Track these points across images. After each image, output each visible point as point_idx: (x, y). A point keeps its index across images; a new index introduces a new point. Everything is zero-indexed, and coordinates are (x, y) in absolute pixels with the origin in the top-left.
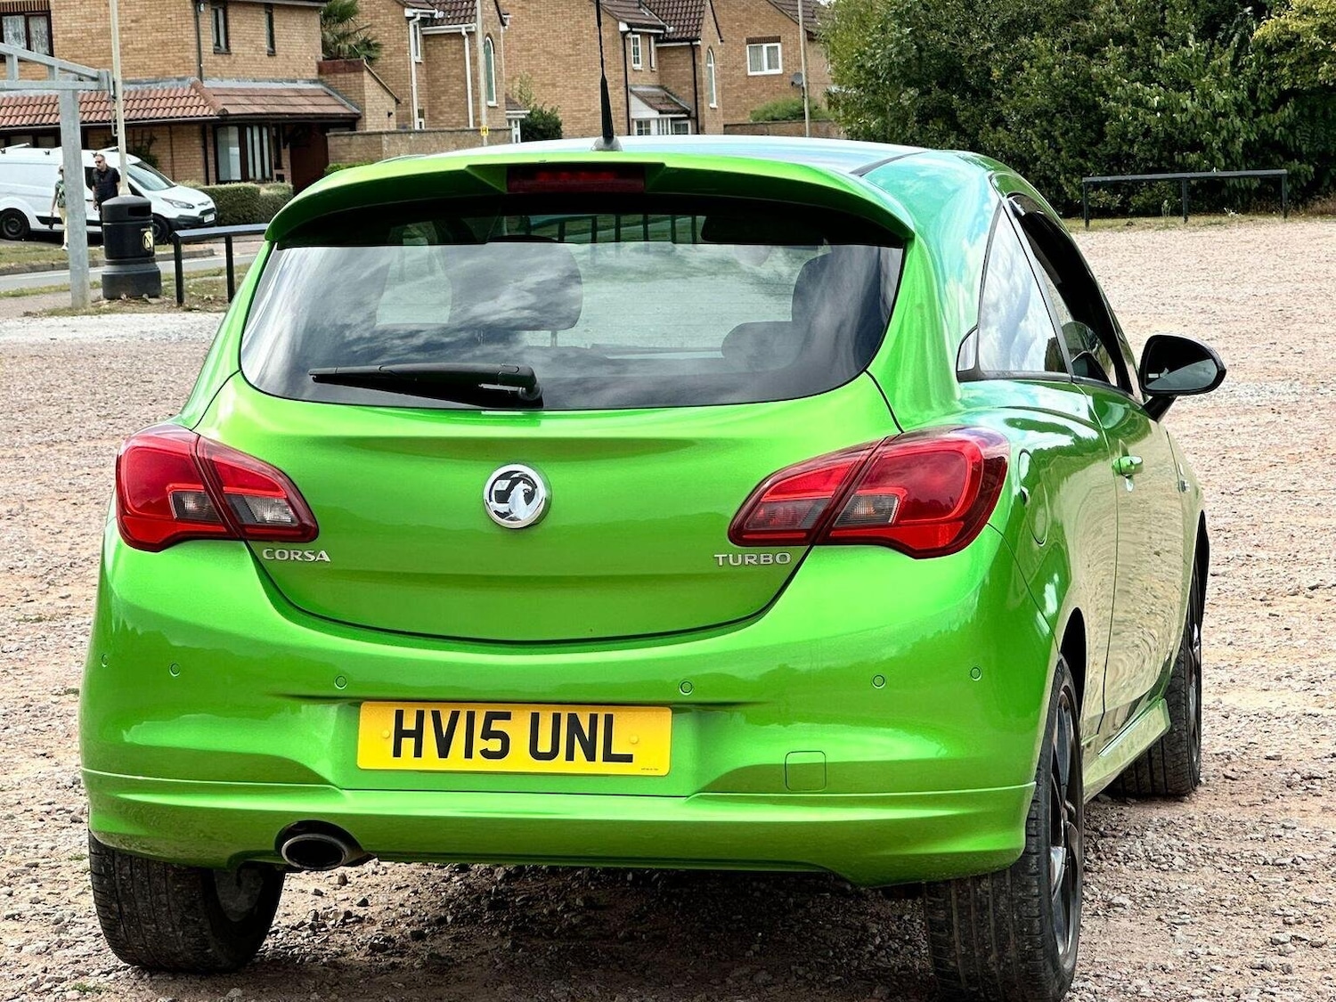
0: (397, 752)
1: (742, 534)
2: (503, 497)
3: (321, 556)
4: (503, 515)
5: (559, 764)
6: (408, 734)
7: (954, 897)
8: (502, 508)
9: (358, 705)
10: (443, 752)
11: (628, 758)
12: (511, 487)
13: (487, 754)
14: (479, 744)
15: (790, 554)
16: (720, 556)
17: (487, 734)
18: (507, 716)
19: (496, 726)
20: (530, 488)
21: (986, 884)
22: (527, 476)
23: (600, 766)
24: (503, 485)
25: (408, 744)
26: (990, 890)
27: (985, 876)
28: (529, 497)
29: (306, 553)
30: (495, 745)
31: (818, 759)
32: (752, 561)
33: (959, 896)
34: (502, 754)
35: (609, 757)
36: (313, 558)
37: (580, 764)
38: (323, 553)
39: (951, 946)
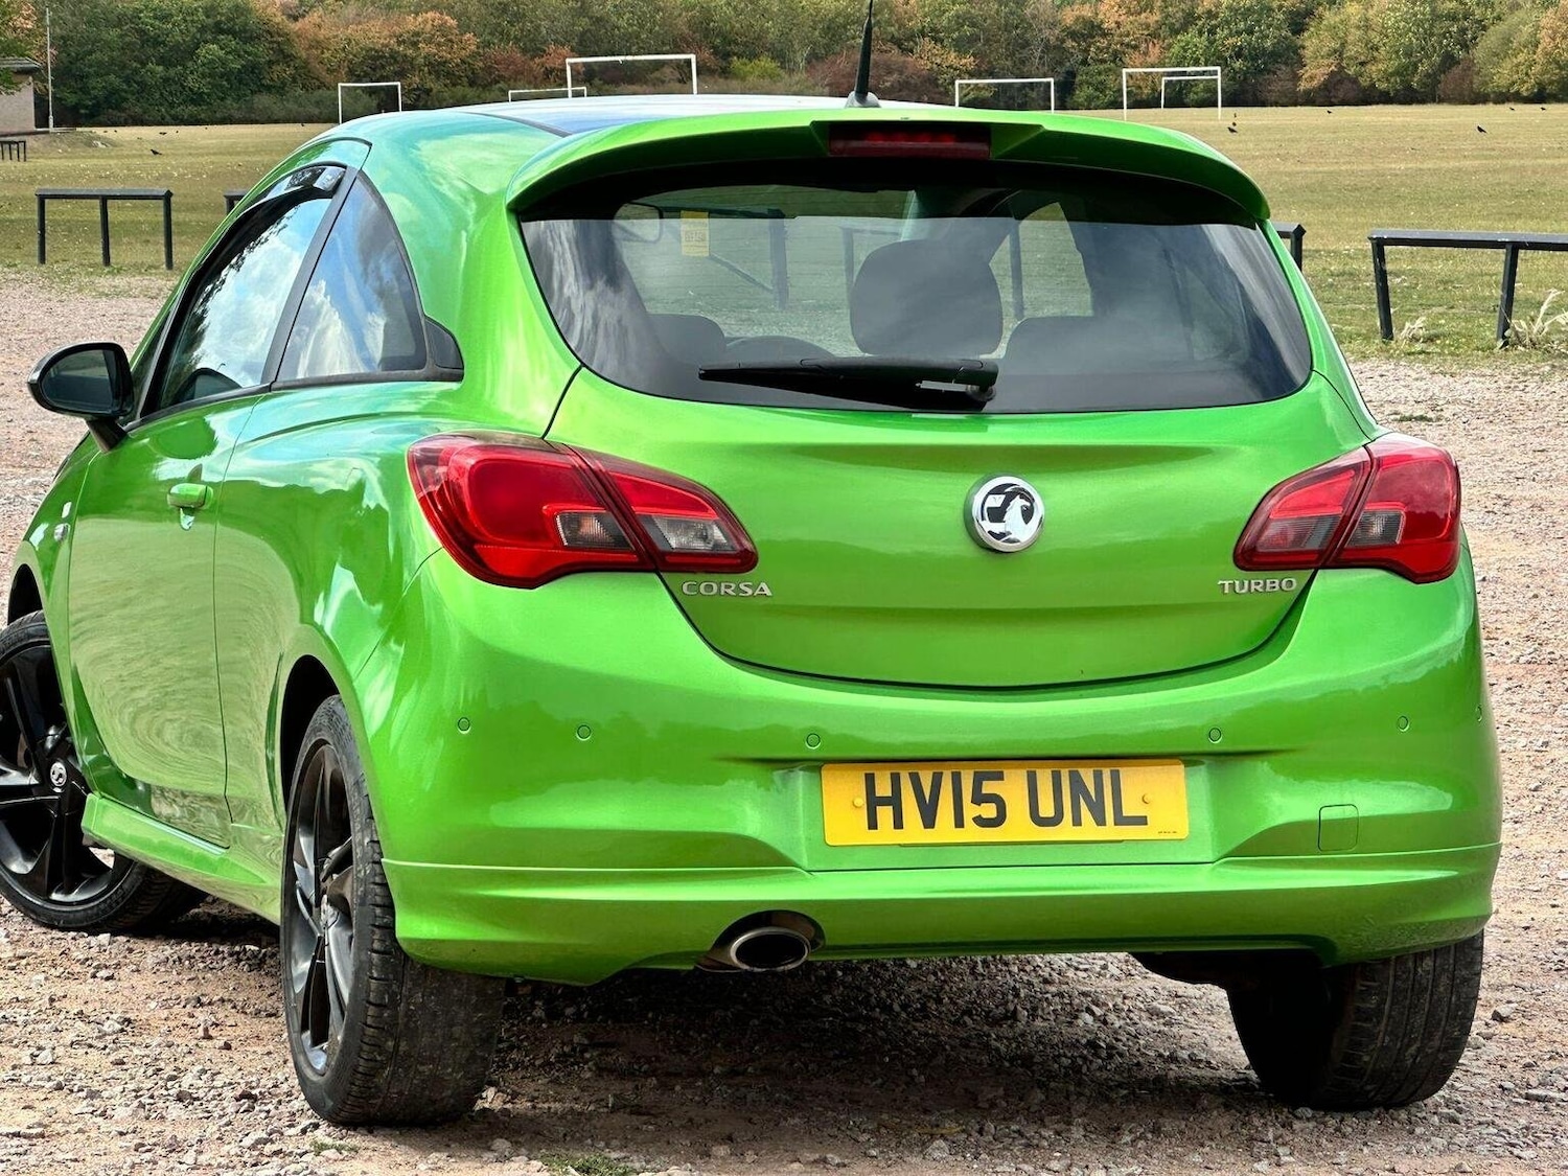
0: (873, 824)
1: (1249, 557)
2: (997, 515)
3: (762, 589)
4: (999, 536)
5: (1065, 831)
6: (884, 801)
7: (1391, 979)
8: (997, 528)
9: (819, 769)
10: (929, 820)
11: (1142, 821)
12: (1006, 503)
13: (981, 822)
14: (971, 811)
15: (1297, 579)
16: (1227, 583)
17: (979, 798)
18: (999, 777)
19: (988, 788)
20: (1028, 504)
21: (1428, 963)
22: (1023, 490)
23: (1111, 831)
24: (996, 501)
25: (885, 814)
26: (1431, 969)
27: (1428, 953)
28: (1027, 514)
29: (742, 586)
30: (989, 810)
31: (1349, 813)
32: (1258, 588)
33: (1396, 978)
34: (999, 820)
35: (1120, 820)
36: (750, 592)
37: (1089, 830)
38: (763, 585)
39: (1373, 1037)
